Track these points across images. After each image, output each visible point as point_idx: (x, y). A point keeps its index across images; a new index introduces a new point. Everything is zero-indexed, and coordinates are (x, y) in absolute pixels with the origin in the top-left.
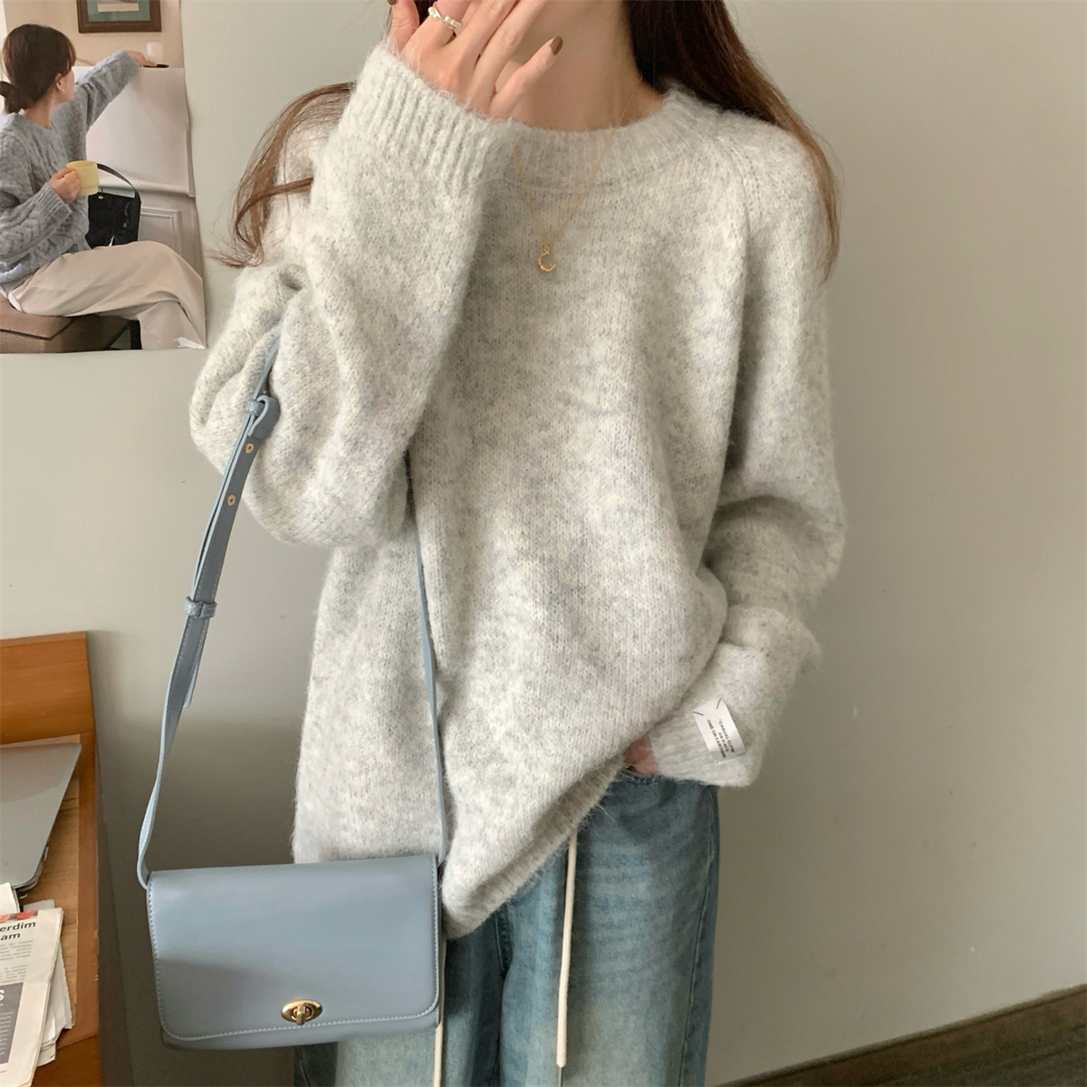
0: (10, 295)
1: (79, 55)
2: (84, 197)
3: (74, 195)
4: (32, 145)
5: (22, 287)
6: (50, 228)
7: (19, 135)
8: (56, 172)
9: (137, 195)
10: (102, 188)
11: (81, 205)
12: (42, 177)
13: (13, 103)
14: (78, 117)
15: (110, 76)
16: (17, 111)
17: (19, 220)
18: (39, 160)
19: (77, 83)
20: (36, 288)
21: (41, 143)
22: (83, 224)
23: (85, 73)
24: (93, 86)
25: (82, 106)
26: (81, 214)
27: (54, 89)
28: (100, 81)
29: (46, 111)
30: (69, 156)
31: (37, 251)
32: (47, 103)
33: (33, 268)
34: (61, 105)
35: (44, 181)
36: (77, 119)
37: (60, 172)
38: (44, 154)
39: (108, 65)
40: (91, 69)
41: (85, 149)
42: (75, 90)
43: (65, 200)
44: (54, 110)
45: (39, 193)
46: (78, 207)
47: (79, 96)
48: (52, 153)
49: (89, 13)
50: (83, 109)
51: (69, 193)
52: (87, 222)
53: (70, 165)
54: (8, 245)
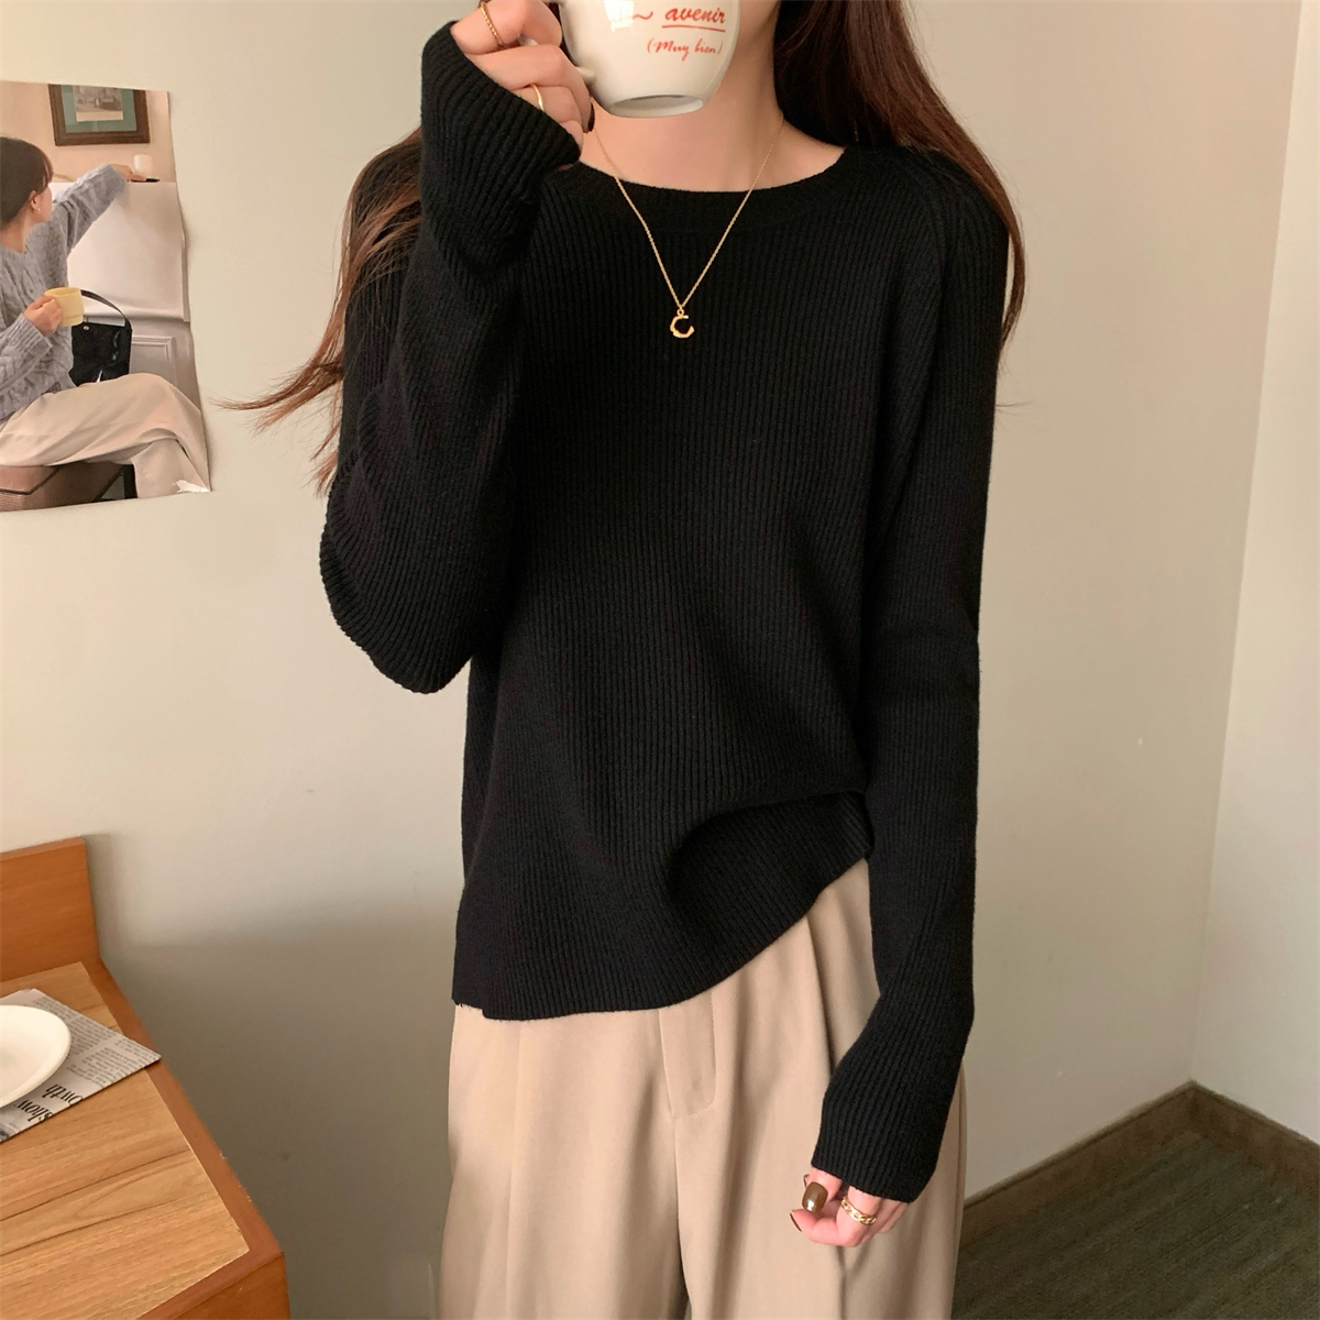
1: (56, 168)
2: (66, 329)
3: (54, 327)
4: (4, 273)
6: (26, 365)
8: (33, 301)
9: (128, 324)
10: (86, 317)
11: (63, 337)
12: (16, 307)
14: (57, 239)
15: (93, 193)
18: (12, 289)
19: (55, 201)
20: (11, 435)
21: (13, 269)
22: (66, 359)
23: (66, 189)
24: (75, 204)
25: (61, 227)
26: (63, 347)
28: (81, 198)
30: (47, 283)
31: (12, 392)
32: (20, 224)
33: (7, 412)
34: (37, 226)
35: (18, 313)
36: (56, 242)
37: (38, 301)
38: (17, 281)
39: (91, 181)
40: (71, 184)
41: (66, 274)
42: (53, 209)
43: (44, 333)
45: (13, 326)
46: (59, 340)
47: (58, 216)
48: (27, 280)
49: (66, 124)
50: (63, 230)
51: (49, 324)
52: (71, 357)
53: (49, 293)
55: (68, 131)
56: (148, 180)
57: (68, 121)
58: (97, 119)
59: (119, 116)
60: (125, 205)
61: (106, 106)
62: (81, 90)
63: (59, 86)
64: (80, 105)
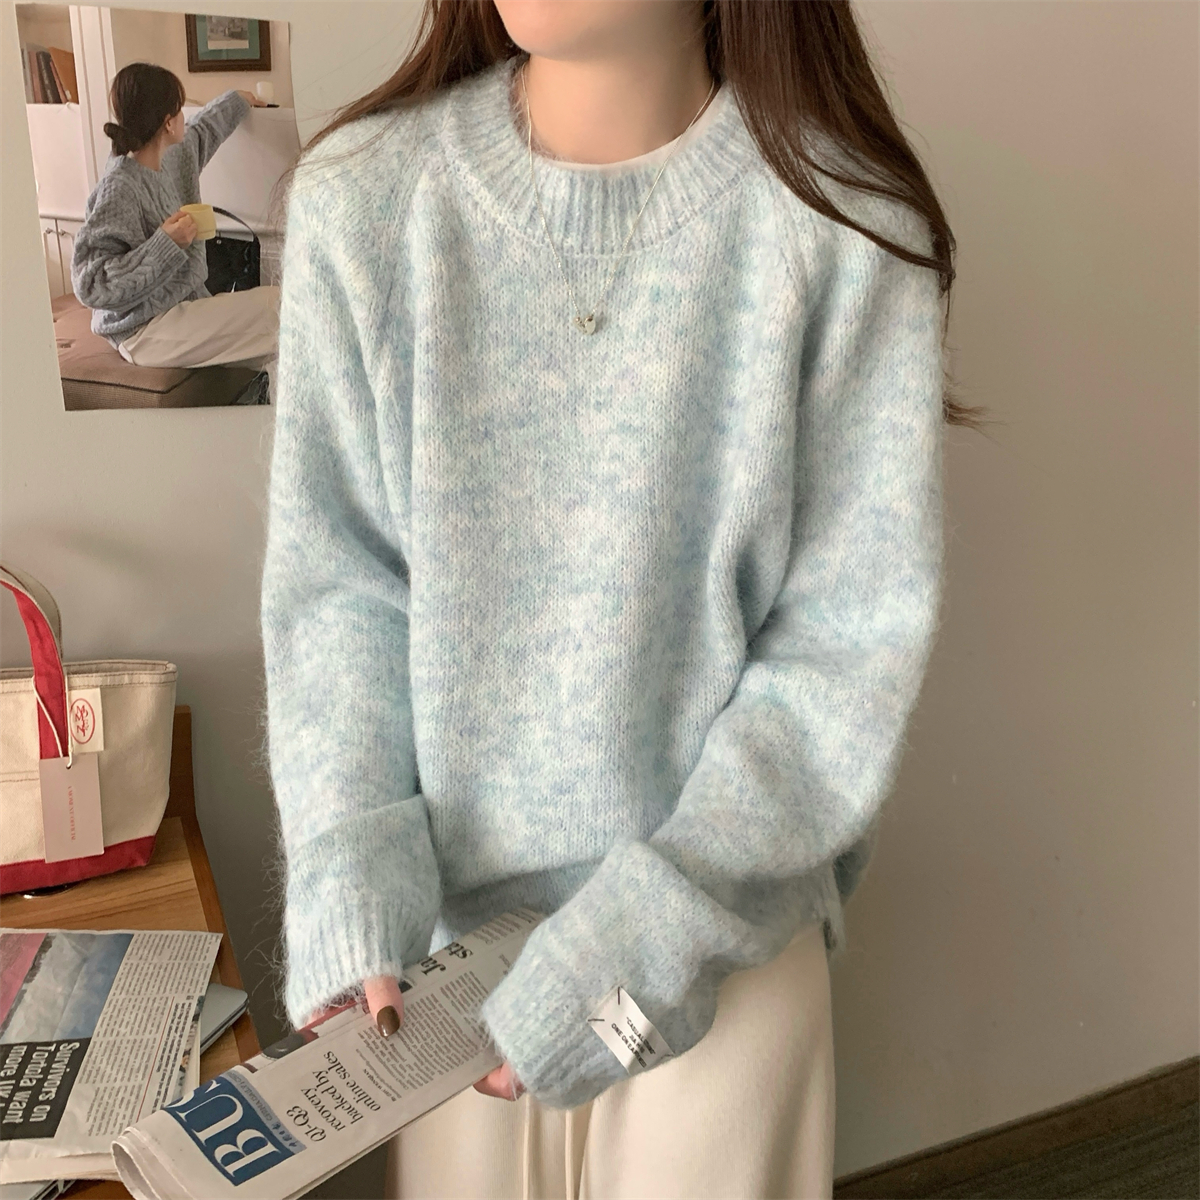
0: (121, 346)
1: (188, 95)
2: (201, 242)
3: (190, 240)
4: (143, 189)
5: (134, 337)
6: (164, 275)
7: (128, 178)
8: (169, 216)
9: (256, 239)
10: (218, 231)
11: (196, 249)
12: (154, 221)
13: (121, 144)
14: (189, 159)
15: (220, 116)
16: (125, 153)
18: (150, 204)
19: (187, 124)
20: (149, 339)
21: (151, 186)
22: (202, 270)
23: (197, 113)
24: (205, 127)
25: (193, 148)
26: (198, 259)
27: (163, 130)
28: (211, 122)
29: (155, 153)
30: (182, 200)
31: (151, 299)
32: (156, 146)
33: (147, 318)
34: (172, 147)
35: (156, 227)
36: (188, 161)
37: (174, 217)
38: (156, 198)
39: (218, 106)
40: (201, 109)
41: (199, 192)
42: (186, 131)
43: (181, 246)
44: (164, 152)
45: (152, 238)
46: (194, 253)
47: (190, 138)
48: (163, 196)
49: (199, 51)
50: (194, 150)
51: (184, 238)
52: (205, 268)
53: (184, 209)
54: (118, 293)
55: (201, 58)
56: (269, 106)
57: (201, 49)
58: (225, 48)
59: (244, 44)
60: (250, 129)
61: (234, 36)
62: (214, 21)
63: (195, 16)
64: (211, 34)
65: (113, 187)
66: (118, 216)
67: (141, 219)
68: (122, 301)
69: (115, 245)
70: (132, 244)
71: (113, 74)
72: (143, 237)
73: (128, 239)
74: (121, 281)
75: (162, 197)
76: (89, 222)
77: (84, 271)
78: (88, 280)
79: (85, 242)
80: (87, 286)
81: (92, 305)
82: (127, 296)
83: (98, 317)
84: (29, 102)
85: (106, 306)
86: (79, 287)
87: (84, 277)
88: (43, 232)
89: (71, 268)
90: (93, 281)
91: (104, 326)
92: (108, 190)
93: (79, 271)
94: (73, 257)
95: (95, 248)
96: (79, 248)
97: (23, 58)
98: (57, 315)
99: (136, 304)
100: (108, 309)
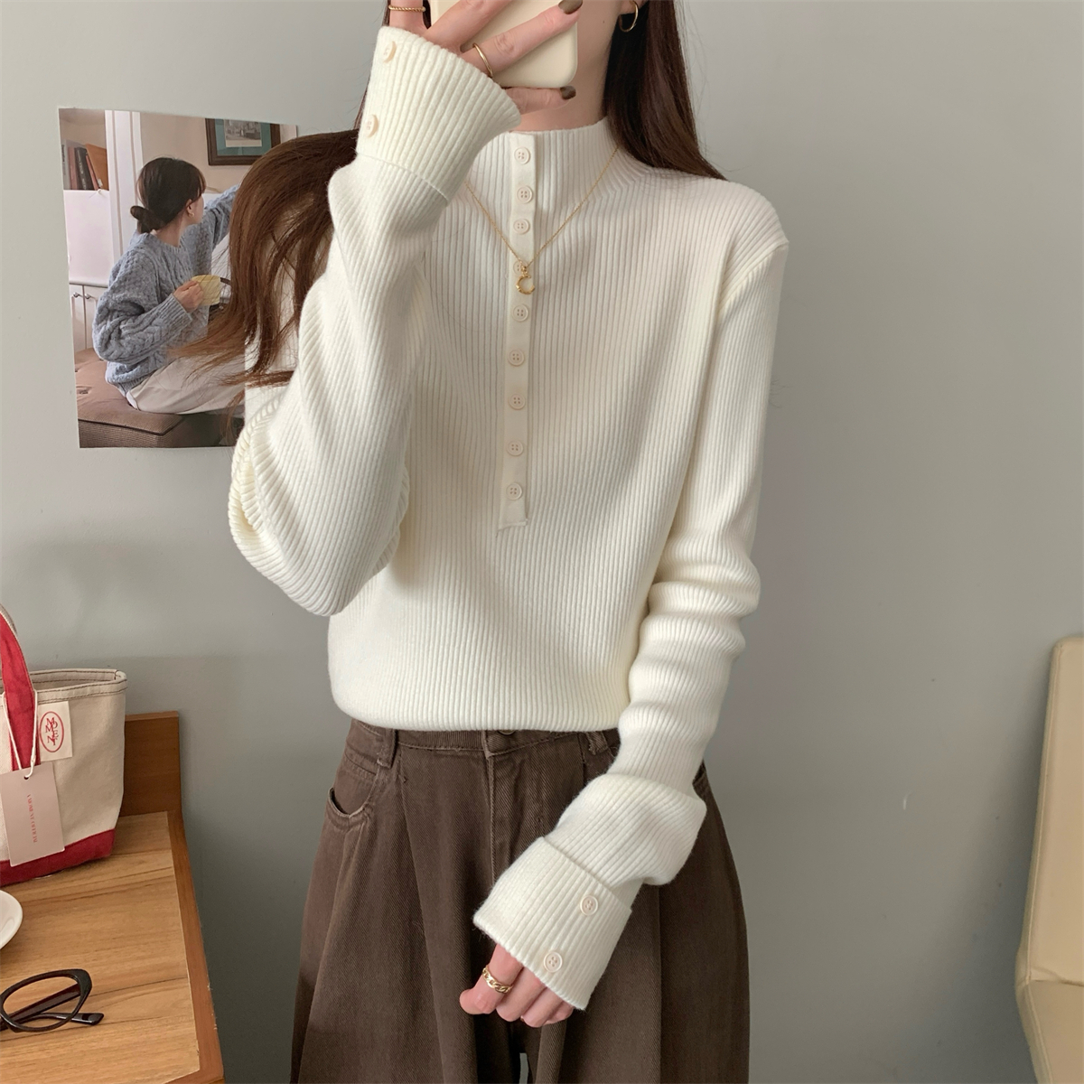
0: (128, 393)
1: (207, 185)
2: (205, 307)
3: (196, 305)
4: (161, 261)
5: (140, 386)
6: (169, 335)
7: (149, 252)
8: (182, 284)
10: (222, 299)
11: (202, 313)
12: (167, 288)
13: (146, 224)
14: (206, 237)
16: (149, 232)
17: (142, 327)
18: (166, 275)
19: (206, 208)
20: (152, 388)
21: (169, 259)
23: (215, 199)
24: (221, 211)
25: (209, 228)
26: (201, 321)
27: (185, 213)
28: (227, 206)
29: (176, 232)
30: (195, 271)
31: (156, 354)
32: (177, 226)
33: (150, 370)
34: (191, 226)
35: (169, 293)
36: (204, 239)
37: (185, 285)
38: (171, 268)
39: (236, 193)
40: (219, 196)
41: (210, 265)
42: (204, 214)
43: (187, 309)
44: (184, 230)
45: (164, 303)
46: (199, 316)
47: (207, 219)
48: (179, 266)
49: (218, 149)
50: (211, 230)
51: (192, 303)
53: (194, 279)
54: (129, 349)
55: (219, 154)
57: (219, 147)
58: (241, 146)
59: (258, 143)
61: (249, 136)
62: (231, 124)
63: (214, 120)
64: (229, 136)
65: (135, 260)
66: (138, 284)
67: (156, 287)
68: (131, 354)
69: (131, 307)
70: (146, 308)
71: (140, 166)
72: (156, 303)
73: (143, 303)
74: (133, 339)
75: (177, 268)
76: (112, 288)
77: (103, 328)
78: (106, 336)
79: (107, 303)
80: (104, 342)
81: (107, 358)
82: (136, 352)
83: (112, 367)
84: (65, 189)
85: (118, 359)
86: (98, 342)
87: (103, 334)
88: (72, 296)
89: (93, 326)
90: (110, 338)
91: (116, 377)
92: (131, 262)
93: (99, 330)
94: (95, 317)
95: (115, 310)
96: (101, 310)
97: (63, 152)
98: (78, 366)
99: (143, 358)
100: (120, 362)
